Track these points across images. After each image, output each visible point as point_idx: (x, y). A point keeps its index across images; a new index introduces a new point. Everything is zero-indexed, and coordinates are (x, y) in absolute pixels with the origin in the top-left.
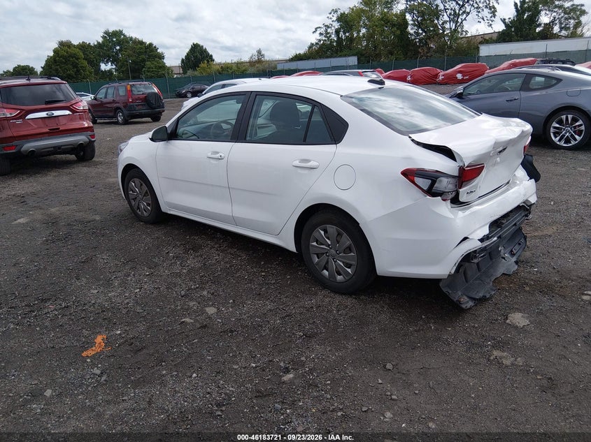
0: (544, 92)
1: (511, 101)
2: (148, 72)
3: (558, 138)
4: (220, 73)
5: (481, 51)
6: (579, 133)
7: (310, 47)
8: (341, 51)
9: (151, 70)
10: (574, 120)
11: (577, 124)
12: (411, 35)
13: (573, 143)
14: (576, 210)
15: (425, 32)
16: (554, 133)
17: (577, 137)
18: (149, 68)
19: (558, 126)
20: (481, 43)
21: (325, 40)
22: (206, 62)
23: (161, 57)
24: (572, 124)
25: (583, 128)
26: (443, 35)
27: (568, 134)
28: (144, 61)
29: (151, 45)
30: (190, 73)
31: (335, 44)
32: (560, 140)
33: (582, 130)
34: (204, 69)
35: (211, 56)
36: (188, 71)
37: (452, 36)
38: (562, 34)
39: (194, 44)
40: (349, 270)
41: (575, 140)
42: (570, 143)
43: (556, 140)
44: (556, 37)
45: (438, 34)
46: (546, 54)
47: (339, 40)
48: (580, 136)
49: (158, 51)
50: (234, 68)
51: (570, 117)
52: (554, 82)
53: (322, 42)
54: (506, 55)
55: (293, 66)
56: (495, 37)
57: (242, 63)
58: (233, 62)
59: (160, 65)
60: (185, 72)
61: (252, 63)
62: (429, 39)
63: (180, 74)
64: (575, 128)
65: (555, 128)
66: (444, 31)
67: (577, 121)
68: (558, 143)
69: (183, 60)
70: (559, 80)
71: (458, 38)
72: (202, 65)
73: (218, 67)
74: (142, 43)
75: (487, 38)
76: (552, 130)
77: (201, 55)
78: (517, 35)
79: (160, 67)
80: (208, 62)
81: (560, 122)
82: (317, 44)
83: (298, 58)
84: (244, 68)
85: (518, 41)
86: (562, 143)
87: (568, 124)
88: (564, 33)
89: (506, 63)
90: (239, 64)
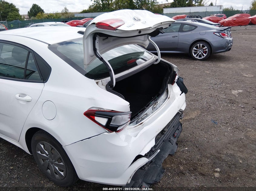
0: (189, 33)
1: (174, 37)
2: (11, 17)
3: (196, 55)
4: (47, 18)
5: (164, 11)
6: (205, 52)
7: (90, 7)
8: (104, 9)
9: (12, 17)
10: (203, 46)
11: (204, 48)
12: (135, 3)
13: (203, 57)
14: (206, 99)
15: (141, 2)
16: (194, 53)
17: (204, 54)
18: (11, 16)
19: (196, 49)
20: (164, 8)
21: (97, 4)
22: (40, 13)
23: (17, 10)
24: (202, 48)
25: (207, 50)
26: (148, 4)
27: (200, 53)
28: (8, 12)
29: (12, 4)
30: (32, 18)
31: (101, 6)
32: (197, 56)
33: (206, 51)
34: (39, 16)
35: (43, 10)
36: (32, 17)
37: (152, 4)
38: (196, 4)
39: (34, 4)
40: (62, 173)
41: (204, 56)
42: (201, 57)
43: (195, 56)
44: (194, 6)
45: (146, 3)
46: (190, 13)
47: (103, 4)
48: (206, 54)
49: (16, 7)
50: (55, 16)
51: (201, 45)
52: (194, 28)
53: (95, 5)
54: (174, 13)
55: (82, 15)
56: (170, 5)
57: (58, 13)
58: (54, 13)
59: (16, 14)
60: (30, 18)
61: (63, 14)
62: (143, 5)
63: (28, 18)
64: (203, 50)
65: (195, 50)
66: (148, 2)
67: (204, 47)
68: (196, 57)
69: (29, 12)
70: (196, 27)
71: (154, 5)
72: (38, 14)
73: (46, 15)
74: (7, 3)
75: (167, 6)
76: (193, 51)
77: (38, 10)
78: (178, 4)
79: (16, 15)
80: (41, 13)
81: (197, 47)
82: (93, 6)
83: (85, 12)
84: (59, 16)
85: (179, 7)
86: (198, 58)
87: (200, 48)
88: (197, 4)
89: (174, 17)
90: (57, 14)
